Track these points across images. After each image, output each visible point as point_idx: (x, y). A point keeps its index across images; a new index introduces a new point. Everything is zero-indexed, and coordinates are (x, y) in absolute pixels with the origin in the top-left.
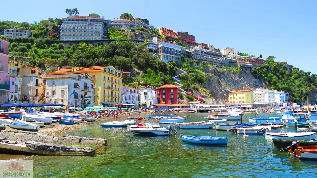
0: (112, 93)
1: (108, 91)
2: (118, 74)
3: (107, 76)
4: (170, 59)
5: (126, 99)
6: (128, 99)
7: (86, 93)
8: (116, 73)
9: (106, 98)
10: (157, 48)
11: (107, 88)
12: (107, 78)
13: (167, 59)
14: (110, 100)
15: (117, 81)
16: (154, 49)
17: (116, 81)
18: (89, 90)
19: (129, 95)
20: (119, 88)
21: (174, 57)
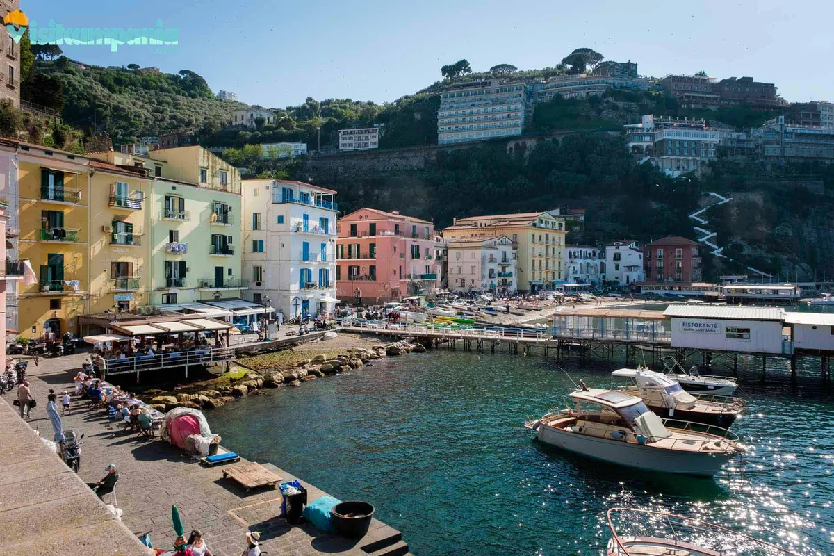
0: (547, 263)
1: (540, 261)
2: (557, 227)
3: (537, 233)
4: (686, 167)
5: (575, 272)
6: (579, 272)
7: (504, 269)
8: (554, 224)
9: (537, 274)
10: (652, 144)
11: (537, 255)
12: (537, 238)
13: (678, 168)
14: (544, 275)
15: (557, 239)
16: (645, 147)
17: (553, 240)
18: (509, 263)
19: (581, 263)
20: (560, 253)
21: (697, 161)
